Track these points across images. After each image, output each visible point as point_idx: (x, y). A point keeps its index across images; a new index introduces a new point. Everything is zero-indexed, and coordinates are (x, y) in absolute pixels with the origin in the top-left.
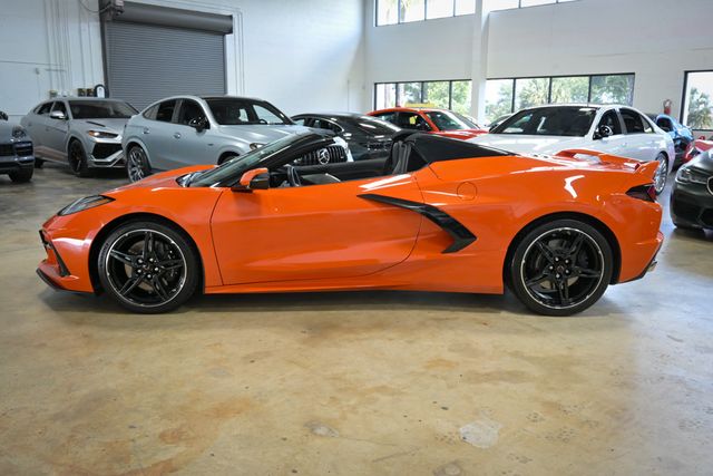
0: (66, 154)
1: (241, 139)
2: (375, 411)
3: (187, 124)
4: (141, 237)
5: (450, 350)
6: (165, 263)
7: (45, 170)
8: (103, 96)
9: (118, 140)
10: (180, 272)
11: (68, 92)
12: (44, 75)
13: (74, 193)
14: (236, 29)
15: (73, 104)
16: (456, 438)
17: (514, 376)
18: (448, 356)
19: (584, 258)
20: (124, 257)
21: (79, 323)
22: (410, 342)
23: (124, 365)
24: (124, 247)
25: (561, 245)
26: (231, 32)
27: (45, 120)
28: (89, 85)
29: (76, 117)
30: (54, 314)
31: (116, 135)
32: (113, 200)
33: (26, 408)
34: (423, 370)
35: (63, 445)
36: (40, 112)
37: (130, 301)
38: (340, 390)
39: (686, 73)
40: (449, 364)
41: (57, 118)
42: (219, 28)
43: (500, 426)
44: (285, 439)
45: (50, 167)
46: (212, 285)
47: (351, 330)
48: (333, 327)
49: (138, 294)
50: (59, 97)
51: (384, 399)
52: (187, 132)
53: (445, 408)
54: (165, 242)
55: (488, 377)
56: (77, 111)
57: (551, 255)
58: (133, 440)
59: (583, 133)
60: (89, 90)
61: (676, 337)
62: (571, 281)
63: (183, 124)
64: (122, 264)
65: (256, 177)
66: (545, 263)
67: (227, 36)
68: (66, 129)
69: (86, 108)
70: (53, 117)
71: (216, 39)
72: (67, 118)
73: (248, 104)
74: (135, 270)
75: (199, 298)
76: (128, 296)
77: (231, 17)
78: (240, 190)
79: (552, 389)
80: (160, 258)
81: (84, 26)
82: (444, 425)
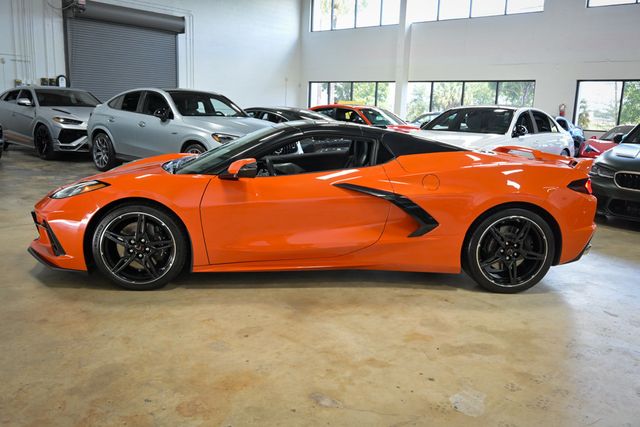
0: (33, 139)
1: (203, 129)
2: (370, 383)
3: (152, 114)
4: (134, 219)
5: (422, 325)
6: (157, 243)
7: (11, 153)
8: (65, 85)
9: (83, 126)
10: (169, 251)
11: (32, 81)
12: (9, 64)
13: (43, 175)
14: (187, 29)
15: (38, 92)
16: (448, 408)
17: (485, 349)
18: (423, 330)
19: (529, 243)
20: (116, 238)
21: (75, 299)
22: (386, 317)
23: (127, 340)
24: (117, 228)
25: (510, 231)
26: (183, 31)
27: (11, 106)
28: (52, 75)
29: (42, 104)
30: (48, 290)
31: (81, 122)
32: (107, 185)
33: (41, 383)
34: (403, 344)
35: (85, 420)
36: (6, 99)
37: (123, 279)
38: (333, 363)
39: (578, 81)
40: (424, 338)
41: (24, 104)
42: (173, 28)
43: (485, 396)
44: (294, 411)
45: (14, 150)
46: (199, 265)
47: (329, 306)
48: (314, 303)
49: (130, 272)
50: (24, 86)
51: (374, 370)
52: (152, 121)
53: (431, 379)
54: (156, 224)
55: (461, 350)
56: (42, 98)
57: (503, 240)
58: (152, 414)
59: (503, 131)
60: (51, 80)
61: (611, 312)
62: (519, 262)
63: (147, 113)
64: (115, 244)
65: (244, 166)
66: (497, 246)
67: (180, 35)
68: (32, 115)
69: (50, 97)
70: (20, 104)
71: (170, 38)
72: (33, 105)
73: (205, 97)
74: (128, 250)
75: (186, 276)
76: (120, 274)
77: (183, 18)
78: (228, 178)
79: (519, 360)
80: (151, 238)
81: (48, 21)
82: (434, 396)
